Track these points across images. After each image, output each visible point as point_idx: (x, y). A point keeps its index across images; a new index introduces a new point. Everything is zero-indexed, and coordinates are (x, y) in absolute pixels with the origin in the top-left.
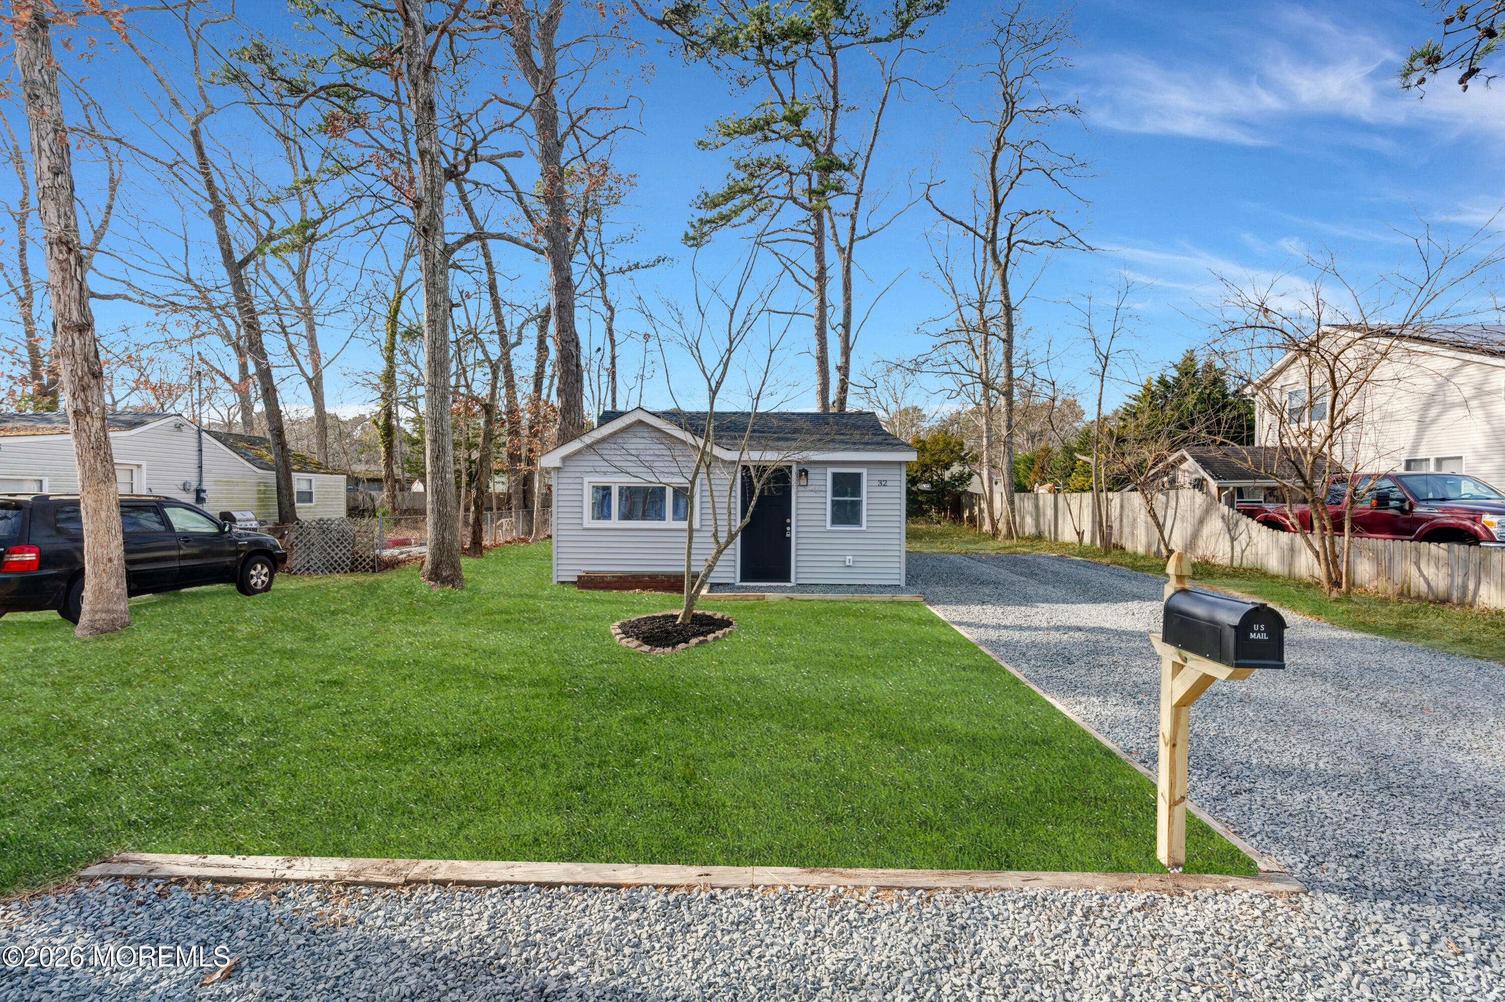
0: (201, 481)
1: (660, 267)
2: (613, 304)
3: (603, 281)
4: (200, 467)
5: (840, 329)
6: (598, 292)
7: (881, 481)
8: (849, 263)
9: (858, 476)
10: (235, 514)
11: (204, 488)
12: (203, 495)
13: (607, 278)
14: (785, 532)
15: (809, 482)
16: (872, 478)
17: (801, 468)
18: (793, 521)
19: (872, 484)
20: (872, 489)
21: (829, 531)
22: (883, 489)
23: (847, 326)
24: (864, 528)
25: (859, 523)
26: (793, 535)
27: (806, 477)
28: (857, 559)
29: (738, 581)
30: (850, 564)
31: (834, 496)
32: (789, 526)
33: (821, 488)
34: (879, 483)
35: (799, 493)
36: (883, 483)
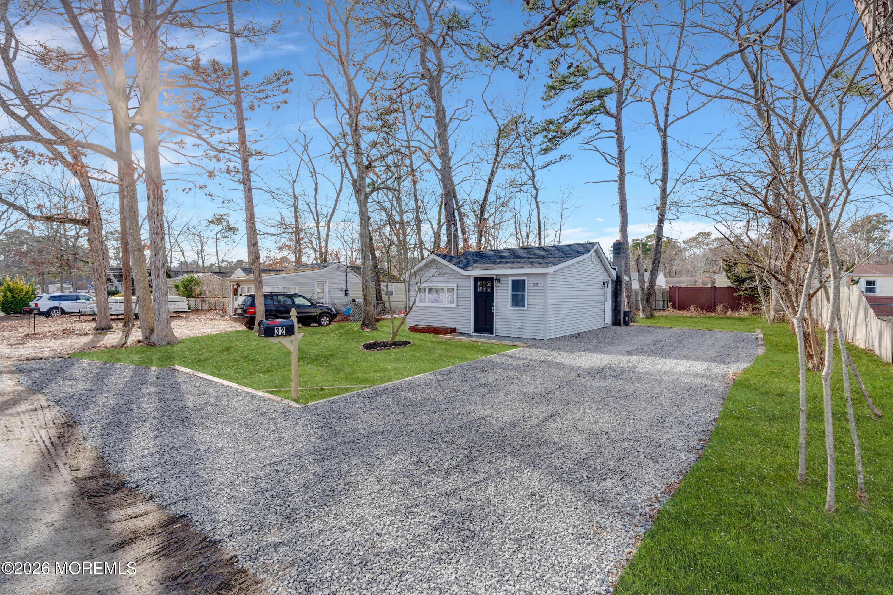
0: (347, 287)
1: (563, 161)
2: (537, 187)
3: (533, 174)
4: (347, 282)
5: (660, 183)
6: (530, 182)
8: (665, 138)
9: (524, 281)
11: (348, 290)
12: (347, 292)
13: (535, 173)
14: (491, 310)
15: (501, 285)
16: (530, 282)
17: (498, 277)
18: (494, 304)
19: (530, 285)
20: (530, 288)
21: (510, 310)
22: (536, 288)
23: (664, 180)
24: (526, 308)
25: (524, 306)
26: (494, 311)
27: (499, 282)
28: (523, 324)
29: (471, 332)
30: (519, 327)
31: (512, 292)
32: (493, 307)
33: (506, 288)
34: (534, 285)
35: (497, 290)
36: (536, 285)
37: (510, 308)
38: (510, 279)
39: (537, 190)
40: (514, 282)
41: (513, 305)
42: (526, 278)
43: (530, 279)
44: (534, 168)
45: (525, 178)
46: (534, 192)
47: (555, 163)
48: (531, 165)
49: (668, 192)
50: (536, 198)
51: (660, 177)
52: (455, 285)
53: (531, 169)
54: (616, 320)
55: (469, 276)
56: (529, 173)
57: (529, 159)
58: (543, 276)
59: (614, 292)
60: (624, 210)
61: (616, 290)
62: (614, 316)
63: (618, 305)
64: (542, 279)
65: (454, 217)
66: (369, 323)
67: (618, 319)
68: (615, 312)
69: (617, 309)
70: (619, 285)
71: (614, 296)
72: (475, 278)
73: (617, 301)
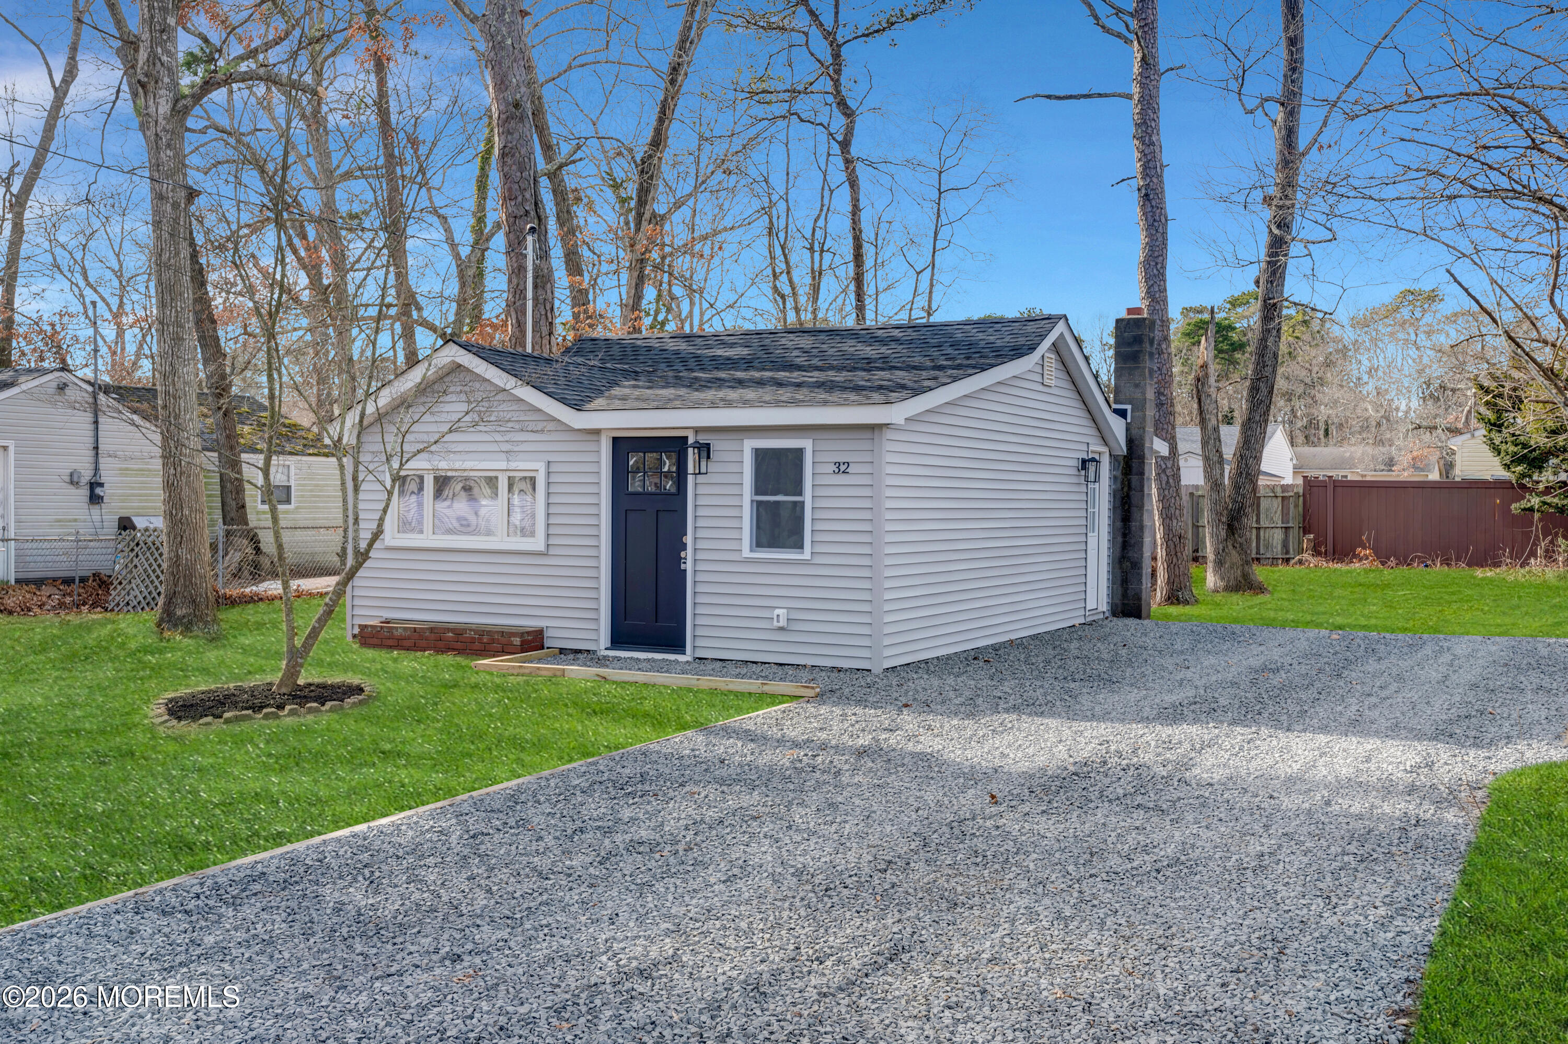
0: (96, 469)
2: (851, 103)
3: (837, 57)
4: (96, 448)
5: (1275, 110)
6: (825, 83)
7: (838, 464)
9: (798, 454)
10: (135, 520)
11: (103, 480)
12: (98, 491)
13: (844, 51)
14: (679, 560)
15: (712, 467)
16: (821, 458)
17: (703, 438)
18: (689, 539)
19: (821, 470)
20: (821, 480)
21: (747, 561)
22: (841, 479)
23: (1291, 102)
24: (806, 555)
25: (800, 546)
26: (689, 566)
27: (708, 457)
28: (795, 615)
29: (602, 647)
30: (781, 624)
31: (757, 493)
32: (685, 549)
33: (734, 479)
34: (835, 468)
35: (699, 487)
36: (843, 468)
37: (746, 553)
38: (750, 445)
39: (848, 113)
40: (761, 456)
41: (759, 543)
42: (805, 443)
43: (822, 445)
46: (839, 122)
48: (827, 19)
49: (1302, 144)
50: (845, 145)
51: (1276, 89)
52: (541, 467)
53: (829, 35)
54: (1125, 595)
55: (596, 433)
58: (868, 435)
59: (1118, 496)
60: (1154, 203)
61: (1126, 489)
62: (1119, 582)
63: (1132, 542)
64: (866, 445)
65: (536, 204)
66: (189, 615)
67: (1130, 593)
68: (1121, 568)
69: (1129, 559)
70: (1134, 470)
71: (1119, 511)
72: (616, 441)
73: (1129, 528)
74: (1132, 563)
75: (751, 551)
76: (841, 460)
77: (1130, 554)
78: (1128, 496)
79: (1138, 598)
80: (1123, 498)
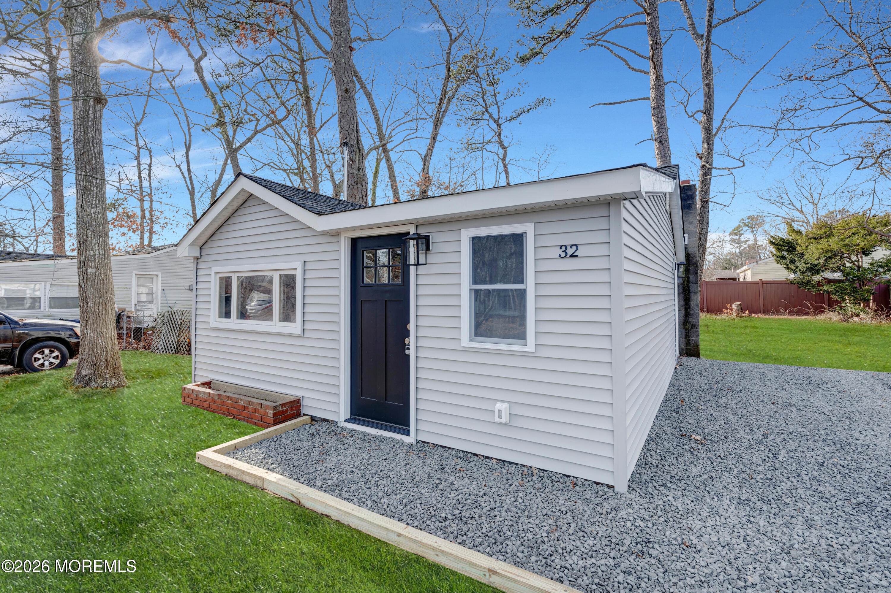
1: (541, 108)
2: (505, 144)
3: (499, 129)
5: (701, 116)
7: (565, 248)
8: (708, 47)
9: (519, 239)
13: (502, 127)
14: (403, 346)
15: (431, 258)
16: (544, 241)
18: (411, 327)
19: (544, 253)
20: (545, 266)
21: (467, 350)
22: (570, 264)
23: (708, 112)
24: (530, 346)
25: (521, 336)
26: (411, 352)
27: (428, 249)
28: (517, 411)
29: (342, 419)
30: (503, 420)
31: (475, 282)
32: (408, 336)
33: (452, 269)
34: (560, 252)
35: (420, 277)
36: (570, 251)
37: (465, 342)
38: (467, 234)
40: (479, 244)
41: (478, 334)
42: (526, 228)
43: (545, 229)
44: (500, 122)
45: (490, 135)
47: (528, 111)
48: (496, 116)
49: (714, 131)
51: (701, 106)
53: (497, 122)
55: (336, 234)
56: (494, 126)
57: (493, 110)
58: (603, 212)
59: (681, 287)
60: (664, 145)
61: (686, 283)
62: (684, 336)
63: (692, 312)
64: (602, 224)
65: (358, 143)
66: (91, 374)
67: (691, 342)
68: (684, 328)
69: (689, 323)
70: (691, 271)
71: (682, 295)
72: (354, 242)
73: (689, 305)
74: (692, 325)
75: (471, 340)
76: (568, 243)
77: (691, 320)
78: (688, 286)
79: (697, 345)
80: (684, 288)
